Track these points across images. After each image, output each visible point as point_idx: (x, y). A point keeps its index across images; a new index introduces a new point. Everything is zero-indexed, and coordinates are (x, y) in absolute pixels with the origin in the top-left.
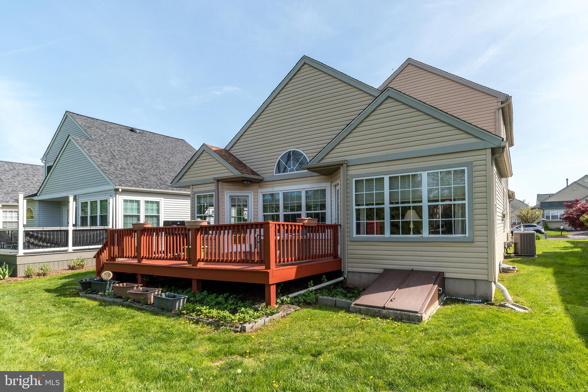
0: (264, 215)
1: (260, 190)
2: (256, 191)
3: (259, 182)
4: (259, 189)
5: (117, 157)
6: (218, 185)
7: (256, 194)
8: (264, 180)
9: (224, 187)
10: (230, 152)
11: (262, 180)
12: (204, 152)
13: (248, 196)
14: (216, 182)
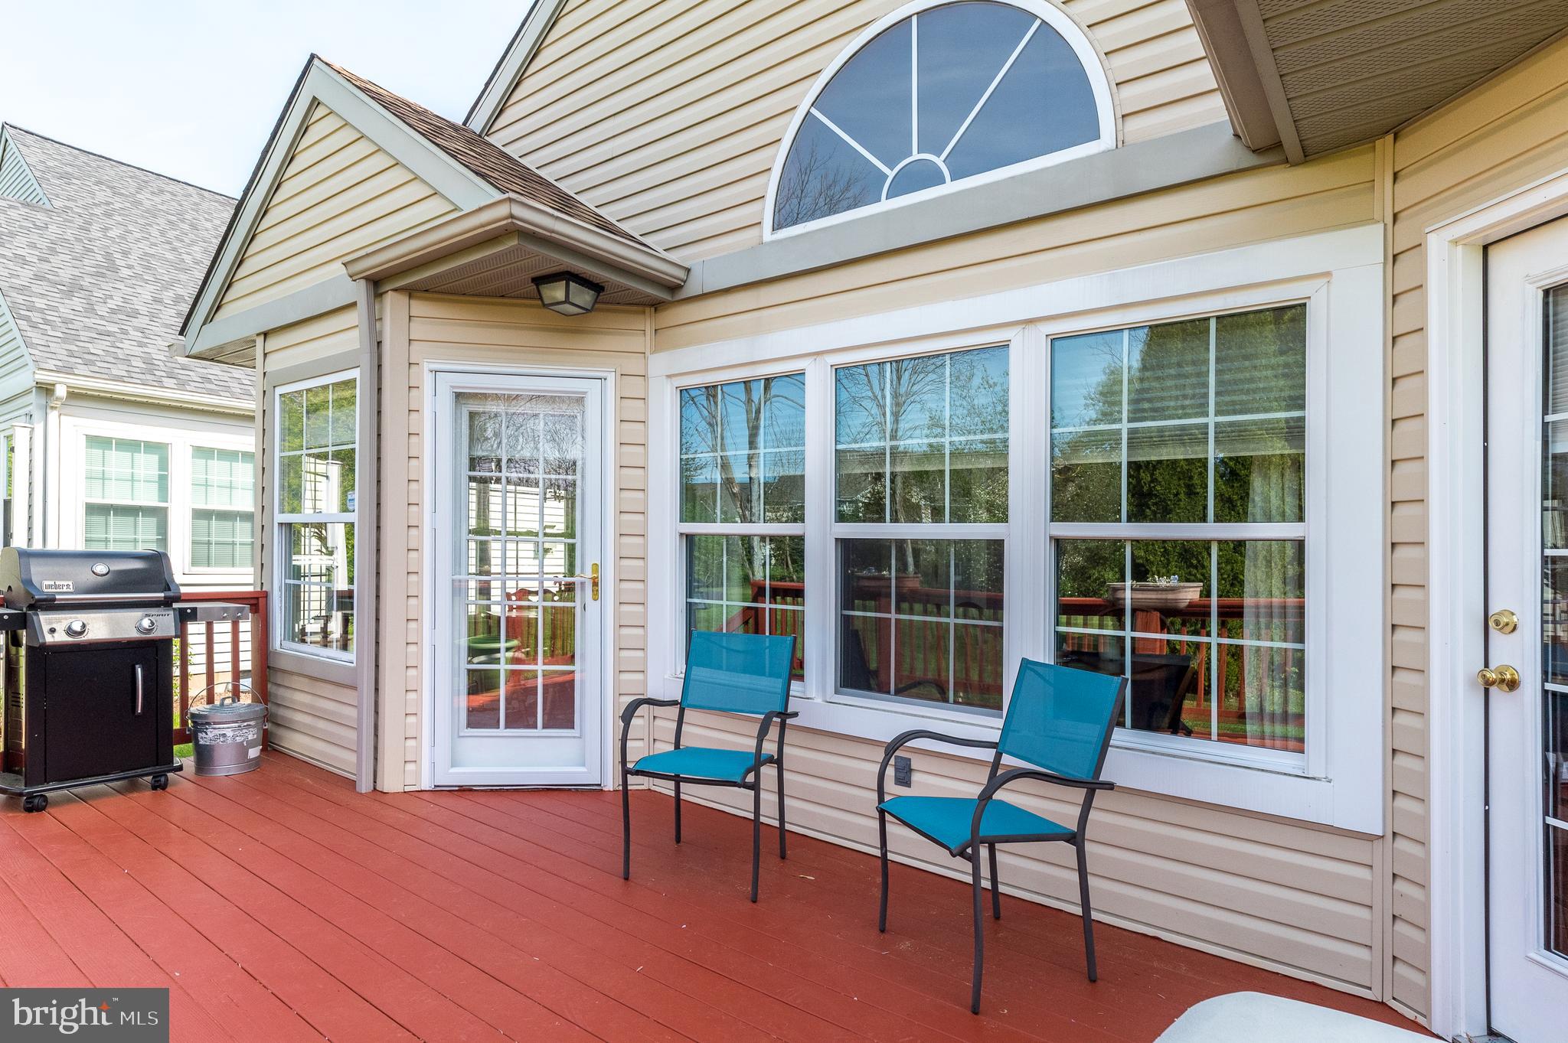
0: (690, 539)
1: (660, 363)
2: (633, 365)
3: (657, 306)
4: (656, 349)
5: (125, 272)
6: (375, 320)
7: (634, 387)
8: (693, 288)
9: (418, 330)
10: (490, 139)
11: (674, 288)
12: (320, 112)
13: (580, 400)
14: (358, 292)
